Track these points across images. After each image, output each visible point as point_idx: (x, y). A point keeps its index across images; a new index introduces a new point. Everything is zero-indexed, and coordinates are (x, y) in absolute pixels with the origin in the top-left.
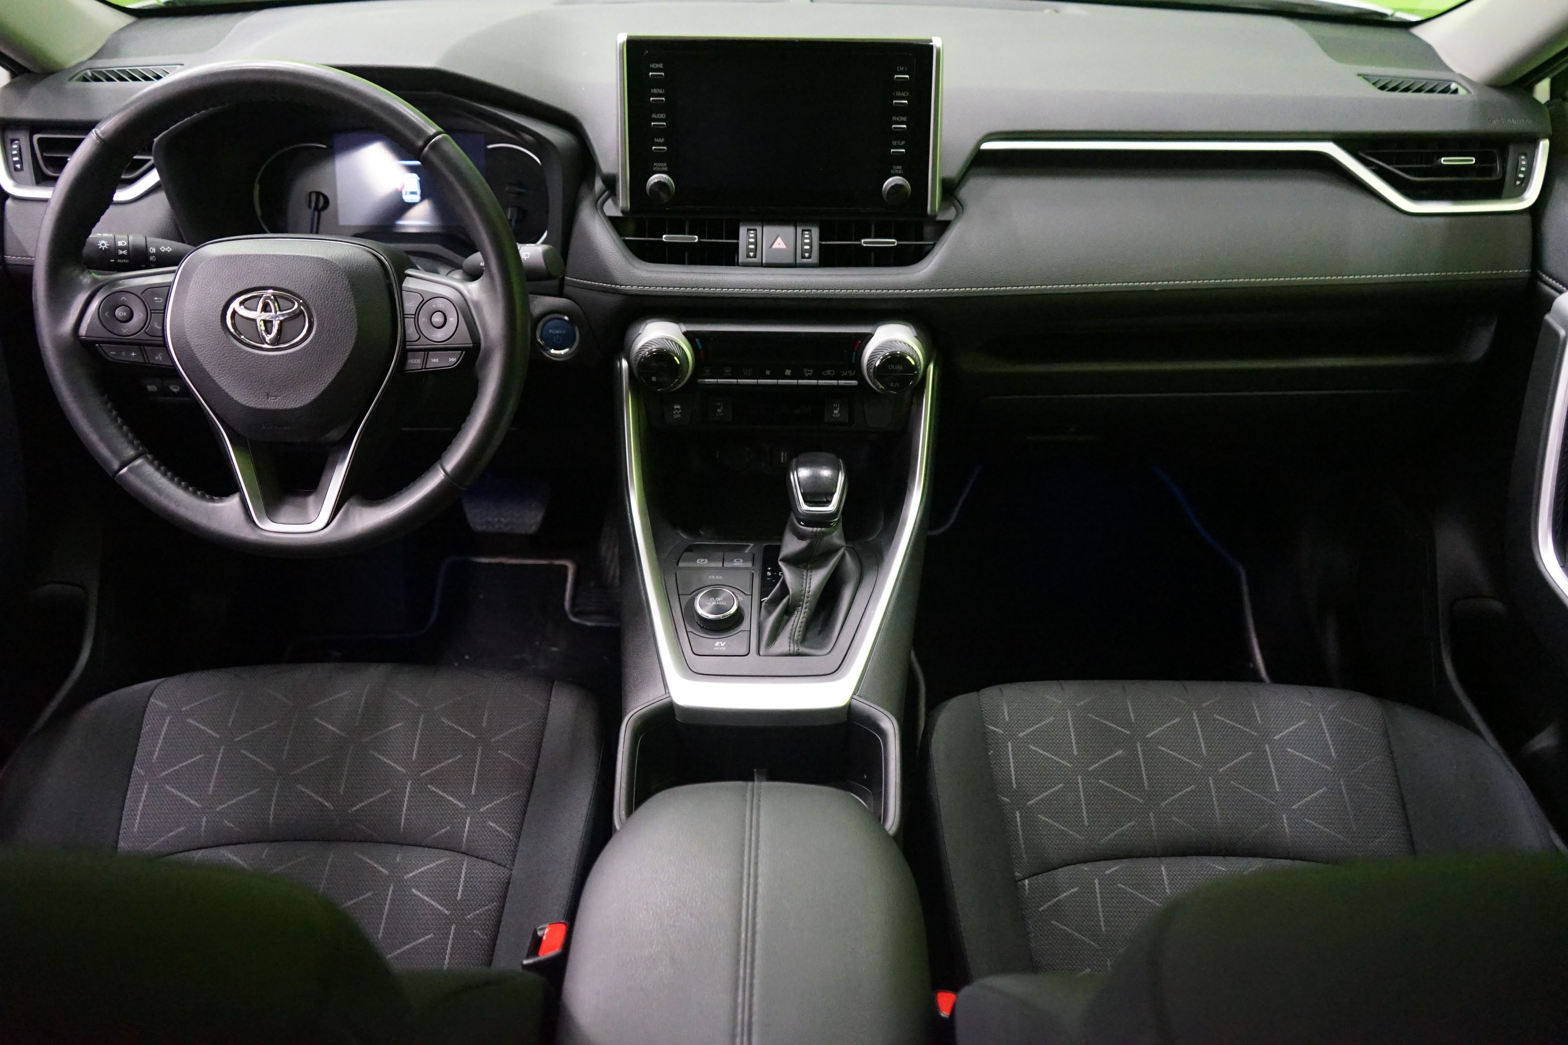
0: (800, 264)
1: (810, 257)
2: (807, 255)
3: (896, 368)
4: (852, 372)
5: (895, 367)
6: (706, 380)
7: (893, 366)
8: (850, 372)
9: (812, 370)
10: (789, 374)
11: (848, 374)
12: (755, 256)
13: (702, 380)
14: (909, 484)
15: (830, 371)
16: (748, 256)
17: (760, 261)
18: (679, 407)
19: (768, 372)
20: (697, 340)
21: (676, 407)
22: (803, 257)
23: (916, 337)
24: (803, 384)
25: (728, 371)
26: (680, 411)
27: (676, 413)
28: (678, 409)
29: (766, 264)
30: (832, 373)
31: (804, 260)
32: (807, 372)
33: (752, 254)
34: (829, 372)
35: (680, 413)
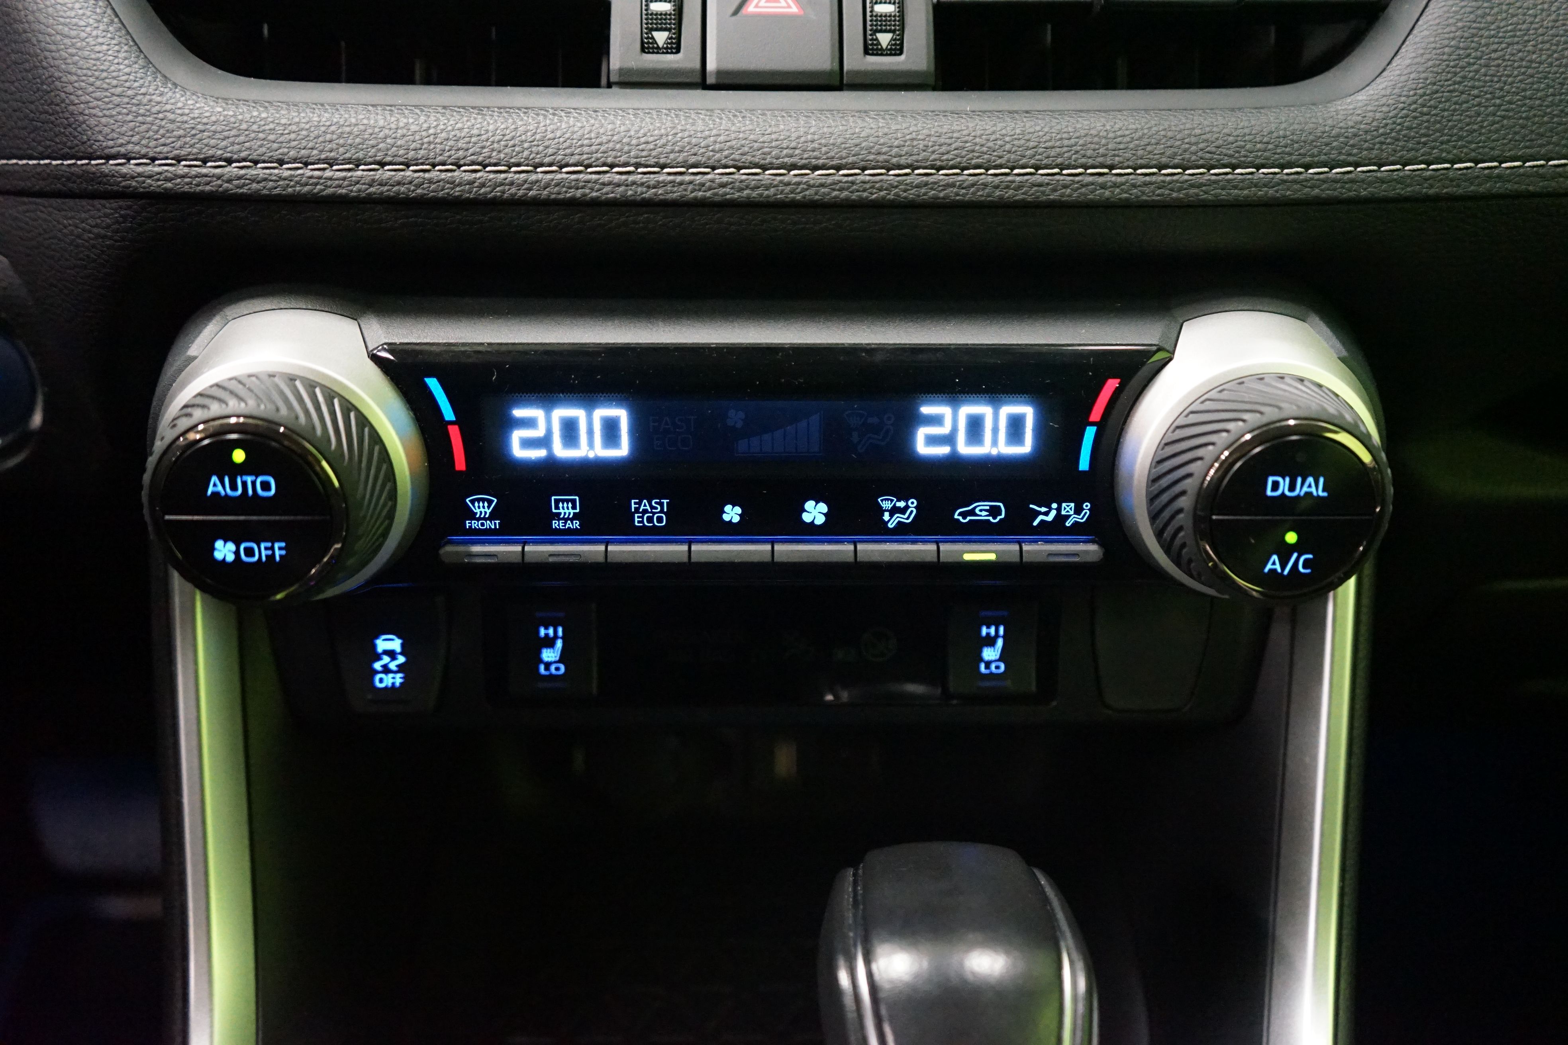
0: (857, 73)
1: (897, 49)
2: (885, 39)
3: (1300, 490)
4: (1078, 510)
5: (1292, 488)
6: (477, 549)
7: (1284, 484)
8: (1068, 508)
9: (913, 503)
10: (820, 520)
11: (1061, 518)
12: (675, 47)
13: (461, 548)
14: (1282, 932)
15: (986, 505)
16: (649, 46)
17: (697, 65)
18: (396, 644)
19: (732, 514)
20: (433, 383)
21: (382, 644)
22: (870, 48)
23: (1343, 360)
24: (876, 558)
25: (566, 510)
26: (401, 659)
27: (386, 670)
28: (392, 654)
29: (719, 73)
30: (994, 511)
31: (875, 62)
32: (894, 511)
33: (661, 37)
34: (981, 510)
35: (401, 668)
